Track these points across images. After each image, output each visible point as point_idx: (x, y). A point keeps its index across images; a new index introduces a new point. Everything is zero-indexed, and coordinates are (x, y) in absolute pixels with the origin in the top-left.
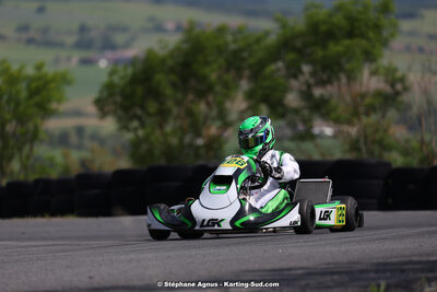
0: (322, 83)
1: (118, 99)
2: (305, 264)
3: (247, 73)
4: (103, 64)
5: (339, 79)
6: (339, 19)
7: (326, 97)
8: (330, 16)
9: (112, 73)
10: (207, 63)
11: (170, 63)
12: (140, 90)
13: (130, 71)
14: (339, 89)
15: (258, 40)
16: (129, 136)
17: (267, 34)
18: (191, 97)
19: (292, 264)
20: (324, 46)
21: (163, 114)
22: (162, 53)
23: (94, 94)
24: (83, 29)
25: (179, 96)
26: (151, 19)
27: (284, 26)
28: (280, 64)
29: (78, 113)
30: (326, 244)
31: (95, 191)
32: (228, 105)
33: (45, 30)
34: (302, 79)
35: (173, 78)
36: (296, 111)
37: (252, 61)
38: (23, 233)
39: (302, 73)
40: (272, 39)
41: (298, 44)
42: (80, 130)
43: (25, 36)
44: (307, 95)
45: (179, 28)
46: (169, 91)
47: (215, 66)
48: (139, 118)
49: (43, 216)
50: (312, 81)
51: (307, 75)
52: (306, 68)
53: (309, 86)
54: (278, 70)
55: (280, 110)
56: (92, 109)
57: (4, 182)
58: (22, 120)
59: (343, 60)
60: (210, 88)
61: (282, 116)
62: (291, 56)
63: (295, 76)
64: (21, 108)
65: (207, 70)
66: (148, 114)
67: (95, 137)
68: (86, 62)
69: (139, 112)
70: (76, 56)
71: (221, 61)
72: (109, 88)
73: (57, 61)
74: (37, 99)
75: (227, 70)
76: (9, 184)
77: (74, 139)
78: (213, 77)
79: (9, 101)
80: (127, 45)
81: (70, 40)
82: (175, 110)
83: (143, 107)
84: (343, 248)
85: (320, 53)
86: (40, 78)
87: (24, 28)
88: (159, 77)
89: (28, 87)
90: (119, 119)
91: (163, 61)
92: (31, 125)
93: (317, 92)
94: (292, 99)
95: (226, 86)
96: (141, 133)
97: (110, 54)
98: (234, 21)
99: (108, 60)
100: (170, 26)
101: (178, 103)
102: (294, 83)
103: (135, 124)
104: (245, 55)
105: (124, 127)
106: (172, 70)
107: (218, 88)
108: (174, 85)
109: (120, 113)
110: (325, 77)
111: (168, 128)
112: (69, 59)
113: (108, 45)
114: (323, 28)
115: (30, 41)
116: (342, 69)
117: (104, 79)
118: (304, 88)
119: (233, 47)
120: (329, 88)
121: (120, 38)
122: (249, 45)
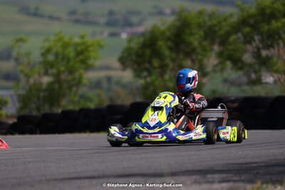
0: (267, 47)
1: (134, 58)
2: (256, 160)
3: (218, 40)
4: (124, 36)
5: (278, 44)
6: (278, 5)
7: (270, 55)
8: (273, 3)
9: (130, 41)
10: (192, 34)
11: (168, 34)
12: (148, 52)
13: (142, 39)
14: (279, 50)
15: (225, 20)
16: (142, 82)
17: (231, 15)
18: (181, 56)
19: (248, 160)
20: (269, 23)
21: (163, 67)
22: (163, 28)
23: (118, 54)
24: (111, 13)
25: (174, 55)
26: (155, 7)
27: (242, 10)
28: (240, 35)
29: (108, 68)
30: (270, 149)
31: (119, 116)
32: (205, 61)
33: (86, 14)
34: (254, 44)
35: (170, 44)
36: (250, 65)
37: (222, 32)
38: (73, 143)
39: (254, 40)
40: (234, 19)
41: (252, 21)
42: (109, 79)
43: (73, 17)
44: (257, 55)
45: (173, 13)
46: (167, 53)
47: (197, 37)
48: (148, 70)
49: (85, 132)
50: (261, 46)
51: (257, 41)
52: (257, 38)
53: (259, 49)
54: (239, 38)
55: (240, 65)
56: (117, 65)
57: (60, 111)
58: (71, 72)
59: (281, 32)
60: (193, 51)
61: (241, 69)
62: (247, 29)
63: (250, 43)
64: (71, 64)
65: (192, 39)
66: (153, 67)
67: (119, 83)
68: (113, 35)
69: (147, 65)
70: (107, 31)
71: (202, 33)
72: (128, 50)
73: (94, 34)
74: (81, 57)
75: (205, 38)
76: (63, 112)
77: (105, 85)
78: (196, 43)
79: (63, 59)
80: (139, 24)
81: (103, 20)
82: (171, 65)
83: (150, 62)
84: (281, 151)
85: (266, 27)
86: (83, 44)
87: (73, 13)
88: (161, 43)
89: (75, 50)
90: (135, 71)
91: (163, 33)
92: (77, 75)
93: (264, 53)
94: (248, 58)
95: (204, 49)
96: (149, 79)
97: (129, 30)
98: (210, 8)
99: (128, 34)
100: (168, 11)
101: (173, 60)
102: (249, 47)
103: (145, 74)
104: (217, 29)
105: (138, 76)
106: (169, 39)
107: (199, 50)
108: (170, 48)
109: (136, 66)
110: (269, 43)
111: (167, 77)
112: (102, 33)
113: (128, 24)
114: (268, 11)
115: (77, 21)
116: (280, 38)
117: (125, 45)
118: (255, 50)
119: (209, 23)
120: (272, 50)
121: (135, 19)
122: (219, 22)
